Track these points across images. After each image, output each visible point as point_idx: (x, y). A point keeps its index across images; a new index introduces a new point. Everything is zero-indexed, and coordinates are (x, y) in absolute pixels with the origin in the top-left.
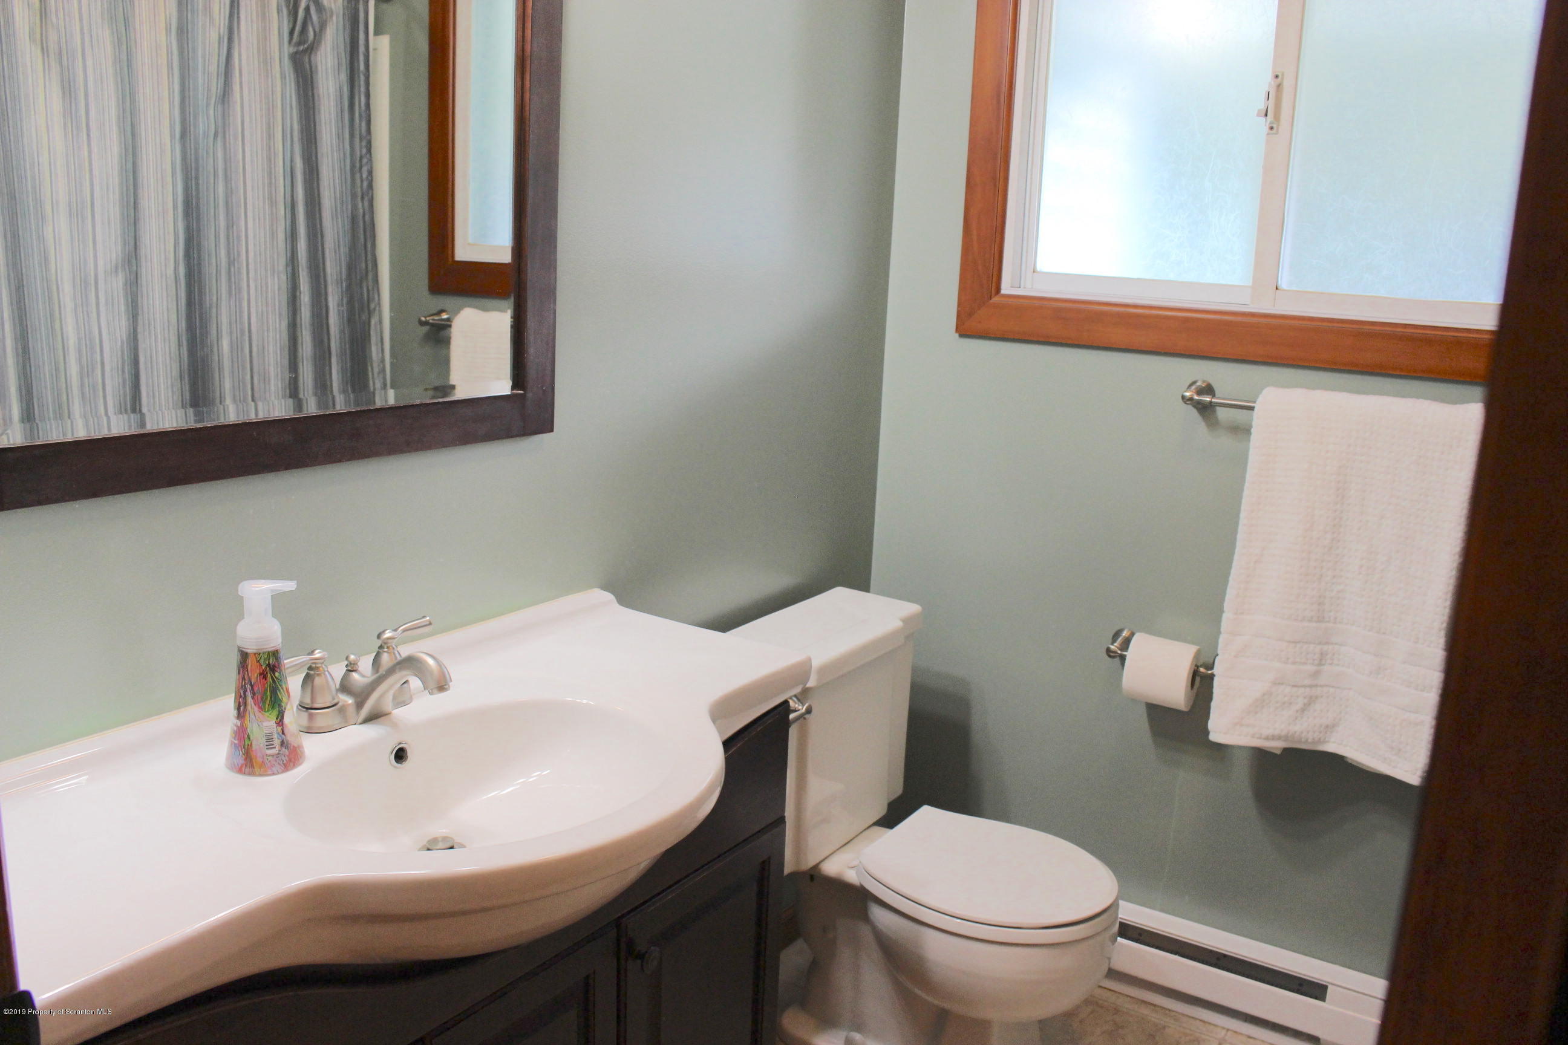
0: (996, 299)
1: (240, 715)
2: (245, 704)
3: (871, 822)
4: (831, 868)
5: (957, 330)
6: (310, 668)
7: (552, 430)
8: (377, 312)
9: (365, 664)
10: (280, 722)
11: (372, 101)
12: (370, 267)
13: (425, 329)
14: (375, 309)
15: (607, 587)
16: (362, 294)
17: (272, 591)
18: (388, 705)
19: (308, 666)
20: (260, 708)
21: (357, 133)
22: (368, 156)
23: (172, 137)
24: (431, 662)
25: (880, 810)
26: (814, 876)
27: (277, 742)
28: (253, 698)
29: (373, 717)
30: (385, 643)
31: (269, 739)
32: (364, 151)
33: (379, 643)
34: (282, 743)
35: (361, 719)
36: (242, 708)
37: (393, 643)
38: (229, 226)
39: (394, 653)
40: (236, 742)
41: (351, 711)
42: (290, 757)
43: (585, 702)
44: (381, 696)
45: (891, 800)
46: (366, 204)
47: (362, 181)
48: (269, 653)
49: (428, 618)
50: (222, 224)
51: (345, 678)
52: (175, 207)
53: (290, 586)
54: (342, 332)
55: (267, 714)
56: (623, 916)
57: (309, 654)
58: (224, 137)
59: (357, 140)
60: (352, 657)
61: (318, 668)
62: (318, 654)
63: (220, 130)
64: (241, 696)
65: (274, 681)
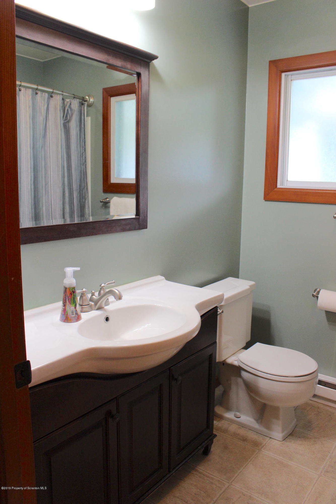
0: (275, 189)
1: (64, 305)
2: (66, 302)
3: (241, 348)
4: (230, 361)
5: (264, 199)
6: (82, 294)
7: (147, 228)
8: (87, 199)
9: (97, 294)
10: (75, 308)
11: (86, 136)
12: (85, 185)
13: (102, 203)
14: (87, 198)
15: (162, 275)
16: (83, 194)
17: (74, 270)
18: (103, 305)
19: (81, 293)
20: (70, 303)
21: (81, 146)
22: (85, 152)
23: (30, 148)
24: (117, 291)
25: (244, 345)
26: (224, 363)
27: (74, 313)
28: (68, 300)
29: (99, 309)
30: (102, 288)
31: (73, 312)
32: (83, 151)
33: (100, 287)
34: (76, 314)
35: (96, 309)
36: (65, 303)
37: (104, 288)
38: (45, 174)
39: (105, 291)
40: (63, 313)
41: (93, 306)
42: (78, 318)
43: (159, 305)
44: (101, 303)
45: (247, 341)
46: (84, 167)
47: (83, 160)
48: (73, 288)
49: (114, 281)
50: (44, 173)
51: (91, 297)
52: (31, 168)
53: (78, 269)
54: (78, 205)
55: (72, 305)
56: (171, 367)
57: (82, 290)
58: (44, 147)
59: (81, 148)
60: (93, 291)
61: (84, 294)
62: (84, 290)
63: (43, 146)
64: (65, 300)
65: (74, 296)
